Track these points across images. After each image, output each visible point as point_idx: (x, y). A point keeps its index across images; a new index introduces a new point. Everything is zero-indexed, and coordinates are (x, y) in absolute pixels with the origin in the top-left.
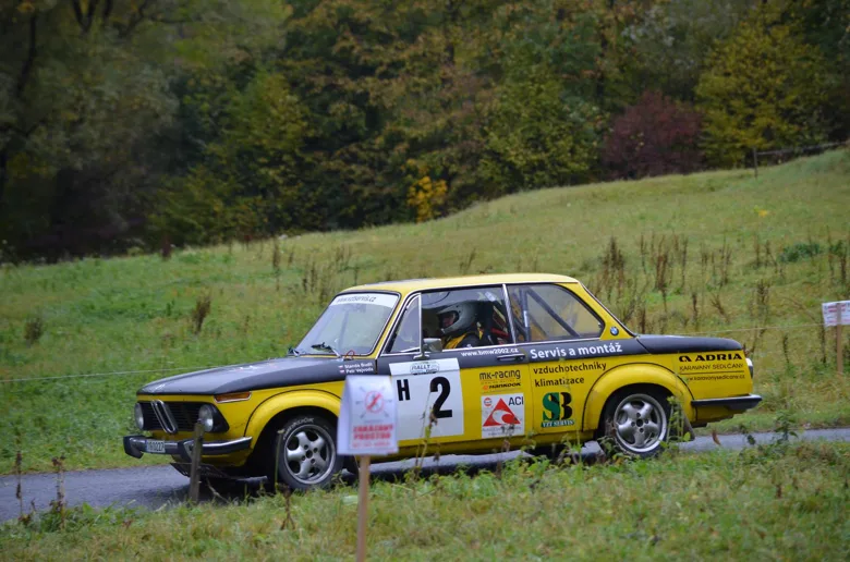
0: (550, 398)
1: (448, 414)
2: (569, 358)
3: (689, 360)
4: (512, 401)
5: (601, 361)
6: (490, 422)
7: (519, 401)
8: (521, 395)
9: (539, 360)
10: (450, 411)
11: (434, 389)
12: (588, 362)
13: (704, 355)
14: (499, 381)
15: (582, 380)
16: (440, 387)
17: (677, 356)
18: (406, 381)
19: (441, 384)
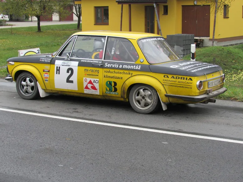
0: (109, 83)
1: (72, 82)
2: (118, 68)
3: (168, 77)
4: (94, 81)
5: (131, 72)
6: (87, 88)
7: (97, 82)
8: (98, 80)
9: (107, 68)
10: (73, 81)
11: (68, 72)
12: (125, 72)
13: (175, 76)
14: (91, 73)
15: (122, 78)
16: (70, 71)
17: (163, 75)
18: (59, 67)
19: (70, 70)
